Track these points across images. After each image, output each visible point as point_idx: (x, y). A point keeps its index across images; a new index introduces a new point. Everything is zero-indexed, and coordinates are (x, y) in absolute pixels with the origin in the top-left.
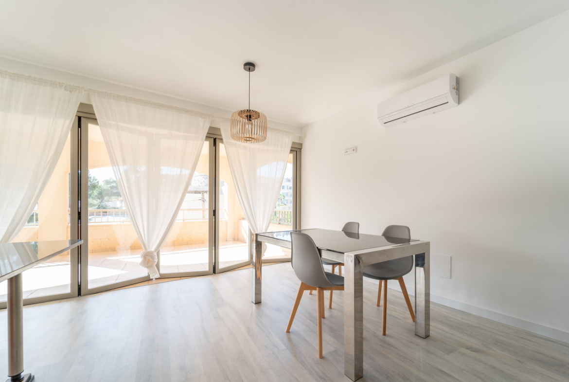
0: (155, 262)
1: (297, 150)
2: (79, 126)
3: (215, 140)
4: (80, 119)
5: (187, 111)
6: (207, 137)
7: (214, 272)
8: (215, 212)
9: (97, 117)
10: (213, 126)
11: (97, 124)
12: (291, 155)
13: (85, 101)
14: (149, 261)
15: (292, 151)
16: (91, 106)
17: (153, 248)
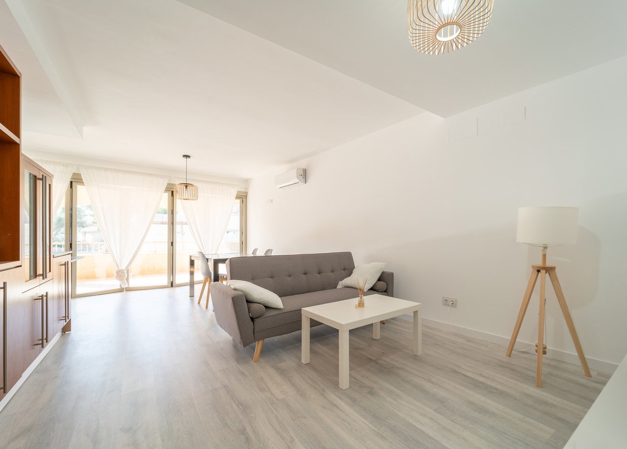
0: (125, 276)
1: (243, 197)
2: (71, 187)
3: (172, 192)
4: (71, 182)
5: (149, 175)
6: (167, 190)
7: (172, 286)
8: (172, 243)
9: (84, 181)
10: (171, 182)
11: (84, 185)
12: (238, 201)
13: (76, 172)
14: (120, 276)
15: (237, 198)
16: (80, 175)
17: (123, 267)
